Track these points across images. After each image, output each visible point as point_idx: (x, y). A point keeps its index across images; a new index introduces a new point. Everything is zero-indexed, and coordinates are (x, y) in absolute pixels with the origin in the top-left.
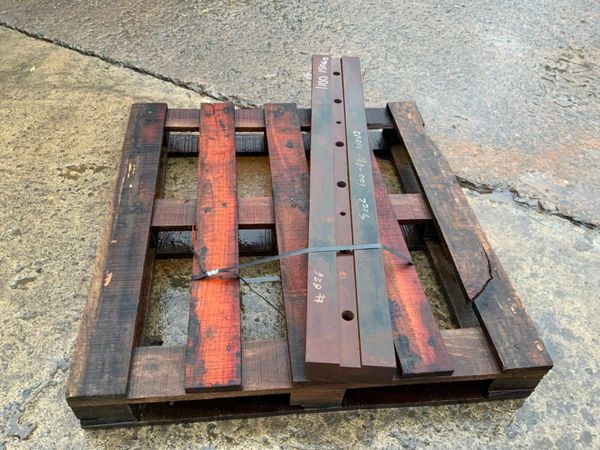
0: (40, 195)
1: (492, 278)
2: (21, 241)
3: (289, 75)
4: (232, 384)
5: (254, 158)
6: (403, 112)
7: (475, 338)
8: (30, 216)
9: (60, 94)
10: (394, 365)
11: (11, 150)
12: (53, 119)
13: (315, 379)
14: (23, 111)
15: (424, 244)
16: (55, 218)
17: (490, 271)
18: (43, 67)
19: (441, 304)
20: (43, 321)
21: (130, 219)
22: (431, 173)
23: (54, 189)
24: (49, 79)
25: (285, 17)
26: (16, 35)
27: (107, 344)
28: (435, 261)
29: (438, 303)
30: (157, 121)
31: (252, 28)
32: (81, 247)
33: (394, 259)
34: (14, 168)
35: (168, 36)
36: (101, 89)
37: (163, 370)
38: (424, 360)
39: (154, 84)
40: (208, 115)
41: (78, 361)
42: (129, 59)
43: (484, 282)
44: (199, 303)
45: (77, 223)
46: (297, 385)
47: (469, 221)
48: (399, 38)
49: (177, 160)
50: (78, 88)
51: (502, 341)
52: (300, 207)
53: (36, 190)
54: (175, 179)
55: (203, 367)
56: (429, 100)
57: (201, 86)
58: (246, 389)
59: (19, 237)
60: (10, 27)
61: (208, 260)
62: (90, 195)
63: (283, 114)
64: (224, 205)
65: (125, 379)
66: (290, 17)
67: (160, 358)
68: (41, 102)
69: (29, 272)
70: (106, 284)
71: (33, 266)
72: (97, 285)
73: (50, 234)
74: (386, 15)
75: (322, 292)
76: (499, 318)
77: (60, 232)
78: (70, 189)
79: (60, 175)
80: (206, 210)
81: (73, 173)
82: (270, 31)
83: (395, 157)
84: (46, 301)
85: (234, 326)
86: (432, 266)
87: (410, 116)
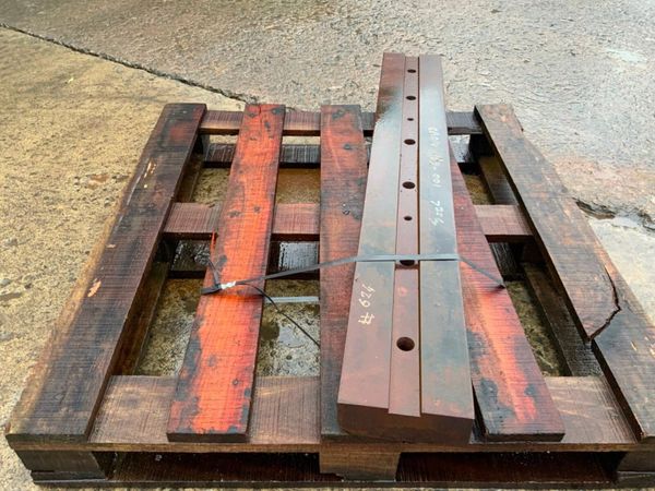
0: (48, 204)
1: (620, 309)
2: (15, 252)
3: (358, 87)
4: (233, 431)
5: (307, 171)
6: (495, 115)
7: (596, 391)
8: (33, 225)
9: (95, 103)
10: (471, 415)
11: (28, 157)
12: (82, 127)
13: (353, 432)
14: (50, 119)
15: (523, 271)
16: (60, 228)
17: (617, 301)
18: (81, 79)
19: (545, 349)
20: (18, 345)
21: (137, 221)
22: (532, 180)
23: (67, 198)
24: (87, 90)
25: (358, 32)
26: (60, 49)
27: (74, 368)
28: (538, 293)
29: (541, 348)
30: (190, 121)
31: (321, 43)
32: (83, 261)
33: (478, 279)
34: (27, 176)
35: (225, 50)
36: (142, 99)
37: (143, 408)
38: (520, 416)
39: (201, 95)
40: (253, 116)
41: (31, 387)
42: (177, 72)
43: (609, 315)
44: (205, 322)
45: (85, 234)
46: (328, 440)
47: (585, 237)
48: (492, 50)
49: (215, 171)
50: (116, 98)
51: (638, 396)
52: (353, 215)
53: (46, 198)
54: (209, 190)
55: (196, 406)
56: (530, 112)
57: (254, 98)
58: (253, 441)
59: (14, 248)
60: (57, 43)
61: (226, 271)
62: (106, 205)
63: (342, 116)
64: (257, 209)
65: (88, 415)
66: (364, 32)
67: (143, 391)
68: (72, 111)
69: (15, 287)
70: (90, 295)
71: (22, 281)
72: (79, 295)
73: (51, 245)
74: (478, 29)
75: (370, 310)
76: (632, 364)
77: (62, 244)
78: (84, 199)
79: (77, 184)
80: (233, 215)
81: (92, 182)
82: (340, 45)
83: (484, 170)
84: (28, 321)
85: (248, 354)
86: (534, 301)
87: (503, 118)
